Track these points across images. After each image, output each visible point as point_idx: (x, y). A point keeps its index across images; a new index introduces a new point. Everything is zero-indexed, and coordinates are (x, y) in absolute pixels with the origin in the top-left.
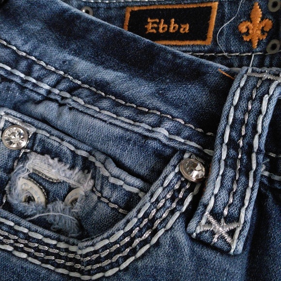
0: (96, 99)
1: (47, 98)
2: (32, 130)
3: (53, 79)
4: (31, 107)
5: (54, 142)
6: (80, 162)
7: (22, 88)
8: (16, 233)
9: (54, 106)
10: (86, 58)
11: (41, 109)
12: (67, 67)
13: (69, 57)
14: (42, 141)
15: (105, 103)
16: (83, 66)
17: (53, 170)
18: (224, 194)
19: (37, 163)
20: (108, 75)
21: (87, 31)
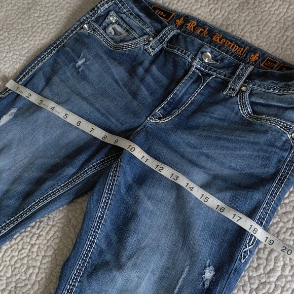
0: (136, 18)
1: (124, 13)
2: (118, 19)
3: (127, 10)
4: (119, 14)
5: (122, 23)
6: (126, 30)
7: (119, 8)
8: (105, 37)
9: (125, 16)
10: (138, 9)
11: (122, 15)
12: (132, 9)
13: (134, 7)
14: (119, 22)
15: (138, 19)
16: (136, 10)
17: (119, 29)
18: (154, 44)
19: (116, 26)
20: (141, 14)
21: (141, 3)
